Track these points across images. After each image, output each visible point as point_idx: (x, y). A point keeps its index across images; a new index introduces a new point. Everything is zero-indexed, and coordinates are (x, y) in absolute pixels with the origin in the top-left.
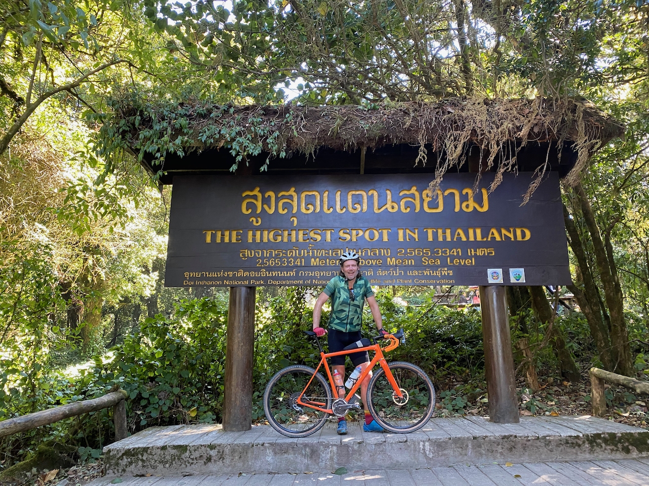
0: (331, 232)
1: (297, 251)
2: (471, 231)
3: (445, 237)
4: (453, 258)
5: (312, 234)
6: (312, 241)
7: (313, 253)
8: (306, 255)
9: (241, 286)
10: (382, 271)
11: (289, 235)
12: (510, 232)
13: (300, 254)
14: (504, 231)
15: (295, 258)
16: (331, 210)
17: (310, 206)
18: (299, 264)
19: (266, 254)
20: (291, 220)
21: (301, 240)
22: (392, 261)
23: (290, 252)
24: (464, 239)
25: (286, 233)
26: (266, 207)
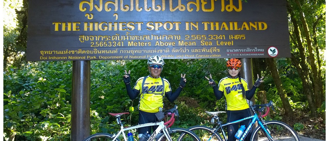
0: (141, 24)
1: (119, 37)
2: (231, 24)
3: (215, 28)
4: (220, 41)
5: (128, 26)
6: (128, 30)
7: (129, 38)
8: (124, 39)
9: (81, 60)
10: (175, 50)
11: (113, 26)
12: (255, 24)
13: (120, 39)
14: (251, 24)
15: (117, 41)
16: (141, 9)
17: (126, 7)
18: (120, 45)
19: (97, 38)
20: (114, 16)
21: (121, 29)
22: (181, 44)
23: (114, 37)
24: (227, 29)
25: (110, 25)
26: (96, 6)
